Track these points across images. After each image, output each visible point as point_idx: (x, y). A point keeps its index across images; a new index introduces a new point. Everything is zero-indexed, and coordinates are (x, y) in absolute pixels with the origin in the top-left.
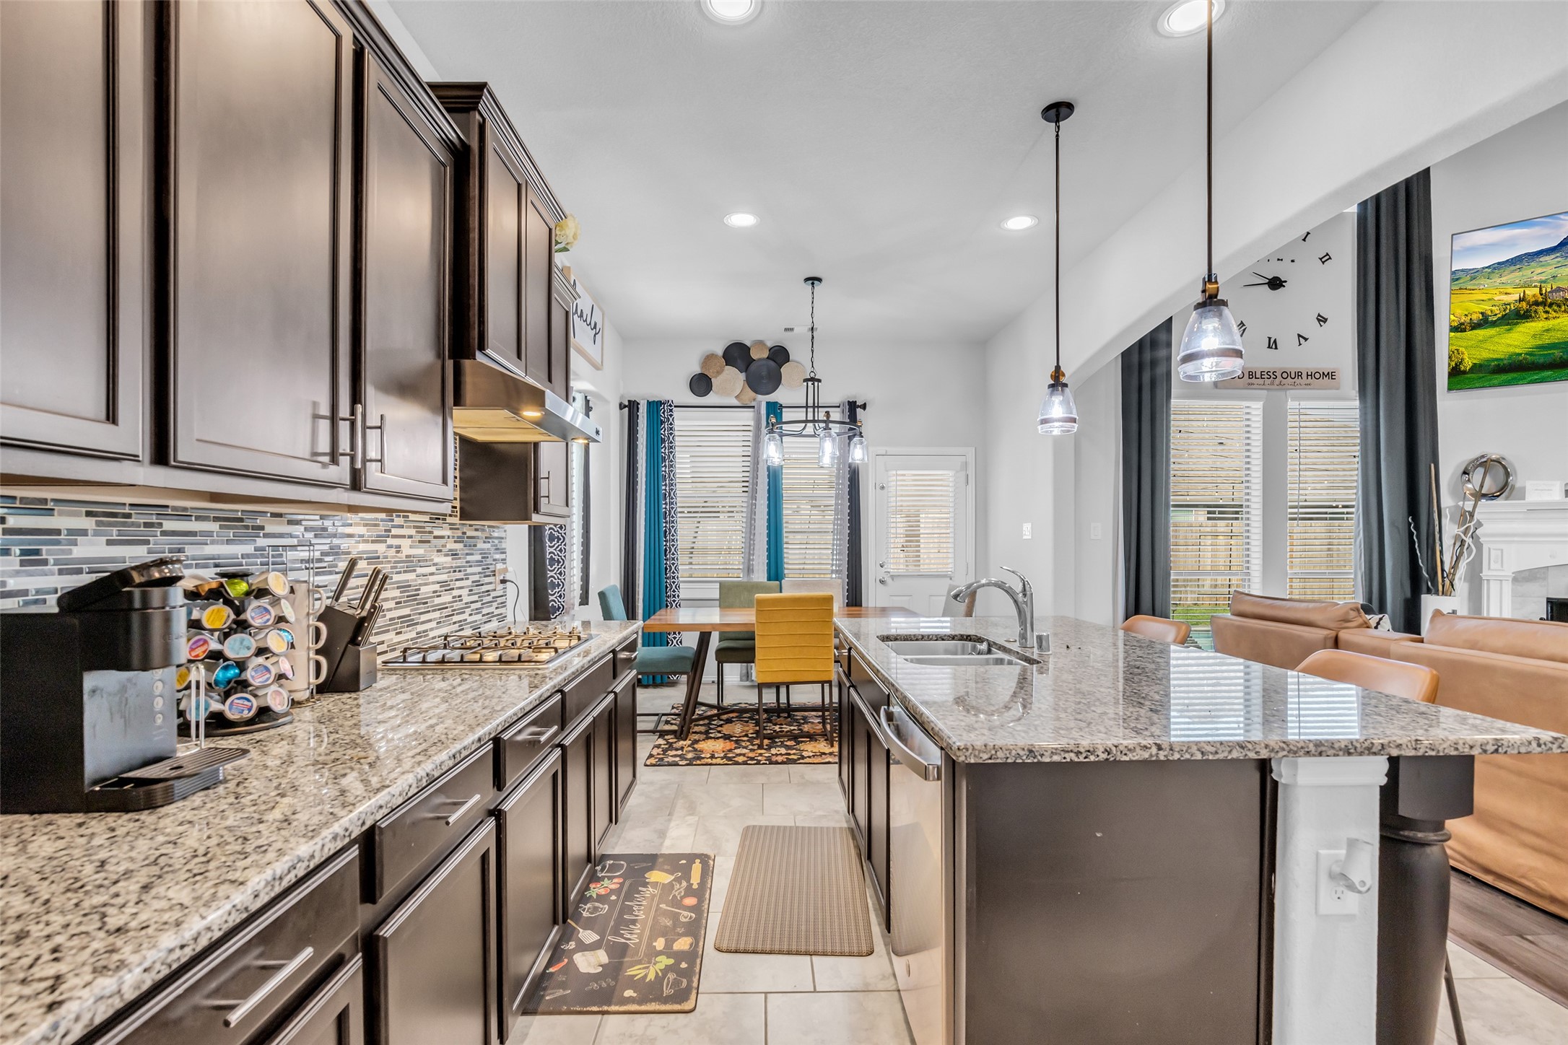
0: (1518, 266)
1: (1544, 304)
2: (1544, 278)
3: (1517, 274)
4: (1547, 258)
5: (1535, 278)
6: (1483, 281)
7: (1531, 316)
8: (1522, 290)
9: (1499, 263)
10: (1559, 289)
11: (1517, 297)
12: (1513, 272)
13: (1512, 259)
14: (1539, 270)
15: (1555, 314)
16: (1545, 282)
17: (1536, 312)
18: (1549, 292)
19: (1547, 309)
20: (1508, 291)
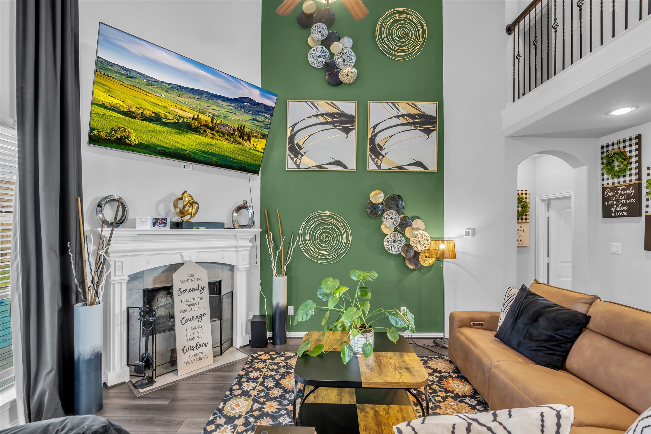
0: (197, 97)
1: (213, 129)
2: (217, 114)
3: (195, 101)
4: (223, 103)
5: (210, 111)
6: (160, 91)
7: (200, 132)
8: (197, 113)
9: (179, 86)
10: (226, 125)
11: (191, 116)
12: (192, 98)
13: (193, 89)
14: (215, 108)
15: (219, 138)
16: (217, 116)
17: (205, 131)
18: (219, 124)
19: (214, 132)
20: (184, 109)
